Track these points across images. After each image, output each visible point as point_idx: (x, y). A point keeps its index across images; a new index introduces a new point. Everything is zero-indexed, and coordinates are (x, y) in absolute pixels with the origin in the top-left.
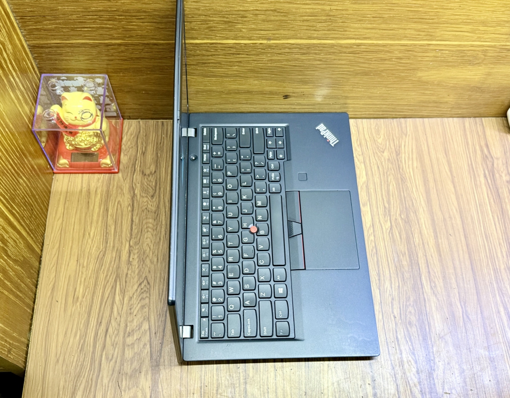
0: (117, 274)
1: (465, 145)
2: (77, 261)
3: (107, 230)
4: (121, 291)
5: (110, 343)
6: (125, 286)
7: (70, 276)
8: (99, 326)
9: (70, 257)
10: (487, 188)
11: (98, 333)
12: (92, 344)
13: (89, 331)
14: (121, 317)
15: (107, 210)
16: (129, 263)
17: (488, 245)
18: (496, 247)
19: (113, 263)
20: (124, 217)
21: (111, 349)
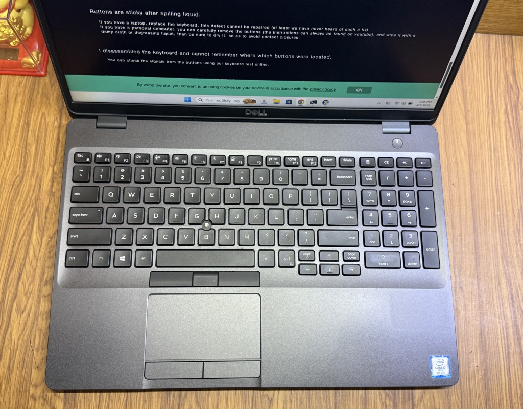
0: (35, 208)
1: (487, 71)
3: (26, 150)
4: (39, 228)
5: (23, 291)
6: (45, 223)
8: (11, 270)
10: (506, 127)
11: (8, 280)
14: (37, 260)
15: (28, 124)
16: (51, 194)
17: (498, 201)
18: (507, 203)
19: (31, 193)
20: (48, 135)
21: (24, 298)
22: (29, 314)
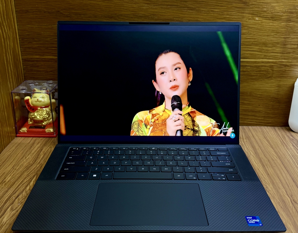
0: (37, 174)
1: (277, 136)
2: (13, 167)
3: (38, 156)
5: (17, 202)
7: (4, 173)
8: (13, 194)
9: (9, 165)
11: (10, 198)
12: (4, 202)
13: (5, 195)
15: (42, 150)
19: (36, 169)
21: (17, 205)
22: (17, 211)
